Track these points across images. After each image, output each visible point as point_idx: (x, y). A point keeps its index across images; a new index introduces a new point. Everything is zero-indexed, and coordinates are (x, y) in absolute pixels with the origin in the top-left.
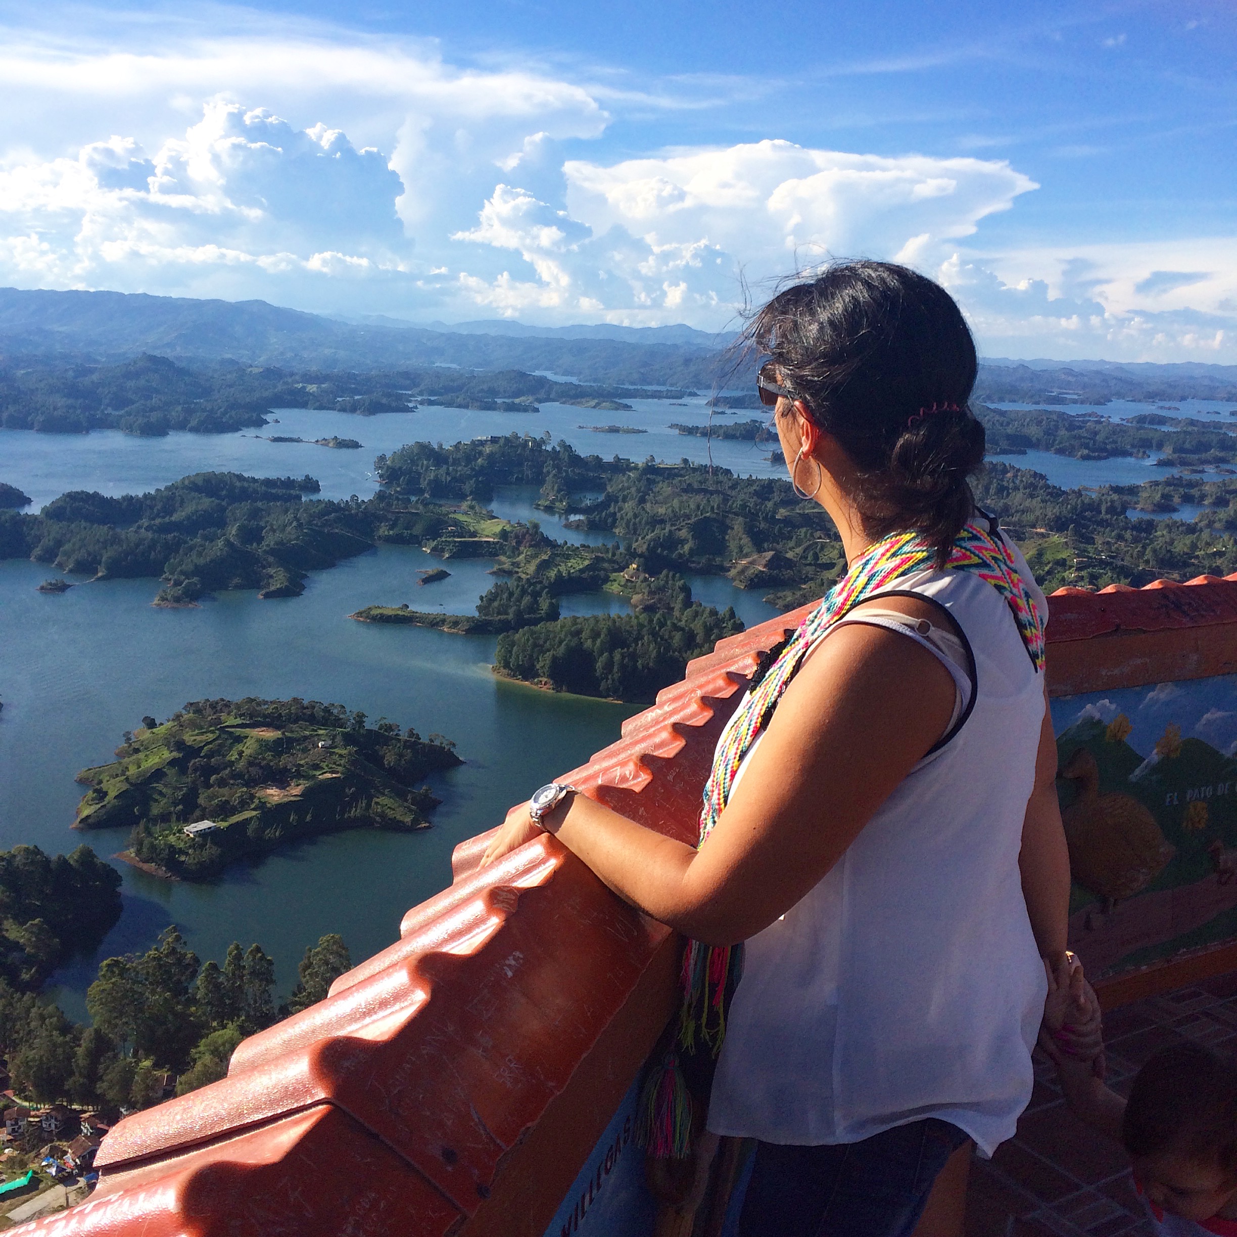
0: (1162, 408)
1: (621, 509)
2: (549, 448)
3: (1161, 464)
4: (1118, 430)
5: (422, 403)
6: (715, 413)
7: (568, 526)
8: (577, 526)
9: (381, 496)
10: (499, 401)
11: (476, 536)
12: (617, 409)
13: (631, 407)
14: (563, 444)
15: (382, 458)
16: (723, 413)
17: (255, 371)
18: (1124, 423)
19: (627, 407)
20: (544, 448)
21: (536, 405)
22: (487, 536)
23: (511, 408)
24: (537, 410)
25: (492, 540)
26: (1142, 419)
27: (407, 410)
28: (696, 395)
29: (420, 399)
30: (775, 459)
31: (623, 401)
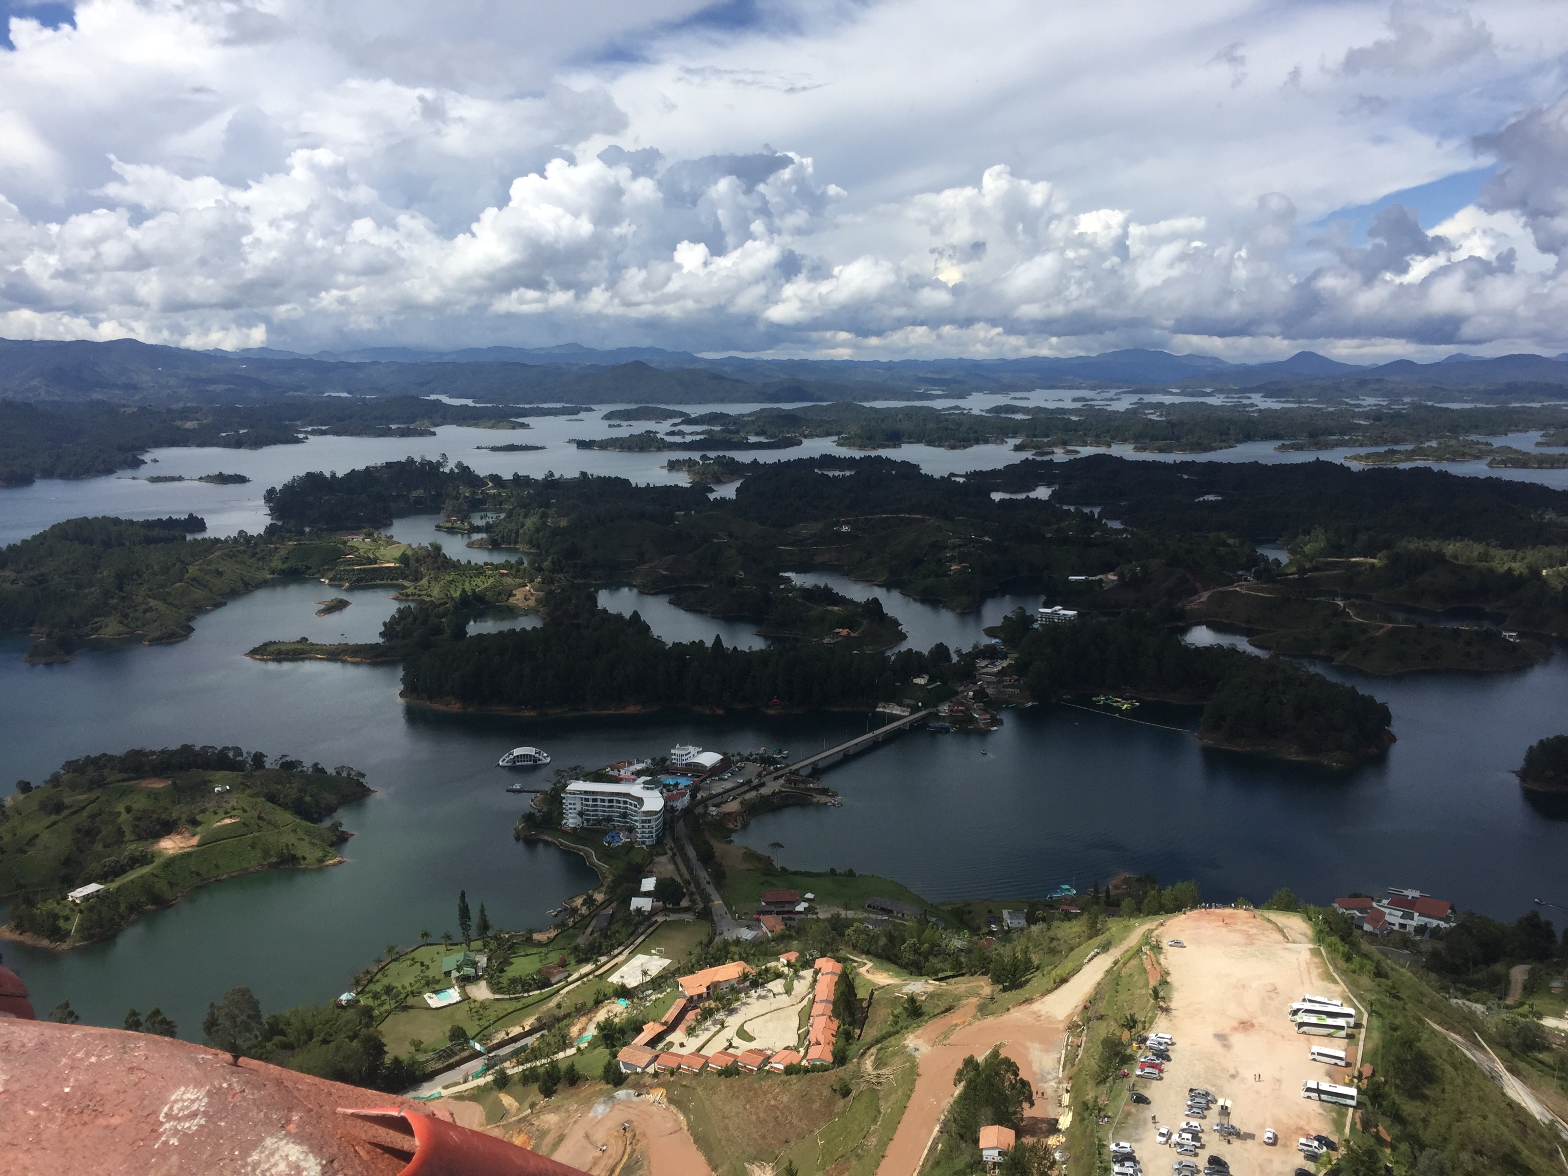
0: (1015, 398)
1: (523, 525)
2: (447, 470)
3: (1018, 448)
4: (979, 420)
5: (313, 433)
6: (610, 426)
7: (470, 545)
8: (481, 545)
9: (271, 530)
10: (393, 427)
11: (376, 563)
12: (513, 428)
13: (528, 425)
14: (460, 465)
15: (270, 492)
16: (619, 426)
17: (129, 410)
18: (984, 414)
19: (525, 426)
20: (441, 470)
21: (432, 430)
22: (389, 562)
23: (404, 433)
24: (434, 434)
25: (393, 565)
26: (997, 410)
27: (297, 441)
28: (591, 410)
29: (310, 429)
30: (673, 466)
31: (520, 420)
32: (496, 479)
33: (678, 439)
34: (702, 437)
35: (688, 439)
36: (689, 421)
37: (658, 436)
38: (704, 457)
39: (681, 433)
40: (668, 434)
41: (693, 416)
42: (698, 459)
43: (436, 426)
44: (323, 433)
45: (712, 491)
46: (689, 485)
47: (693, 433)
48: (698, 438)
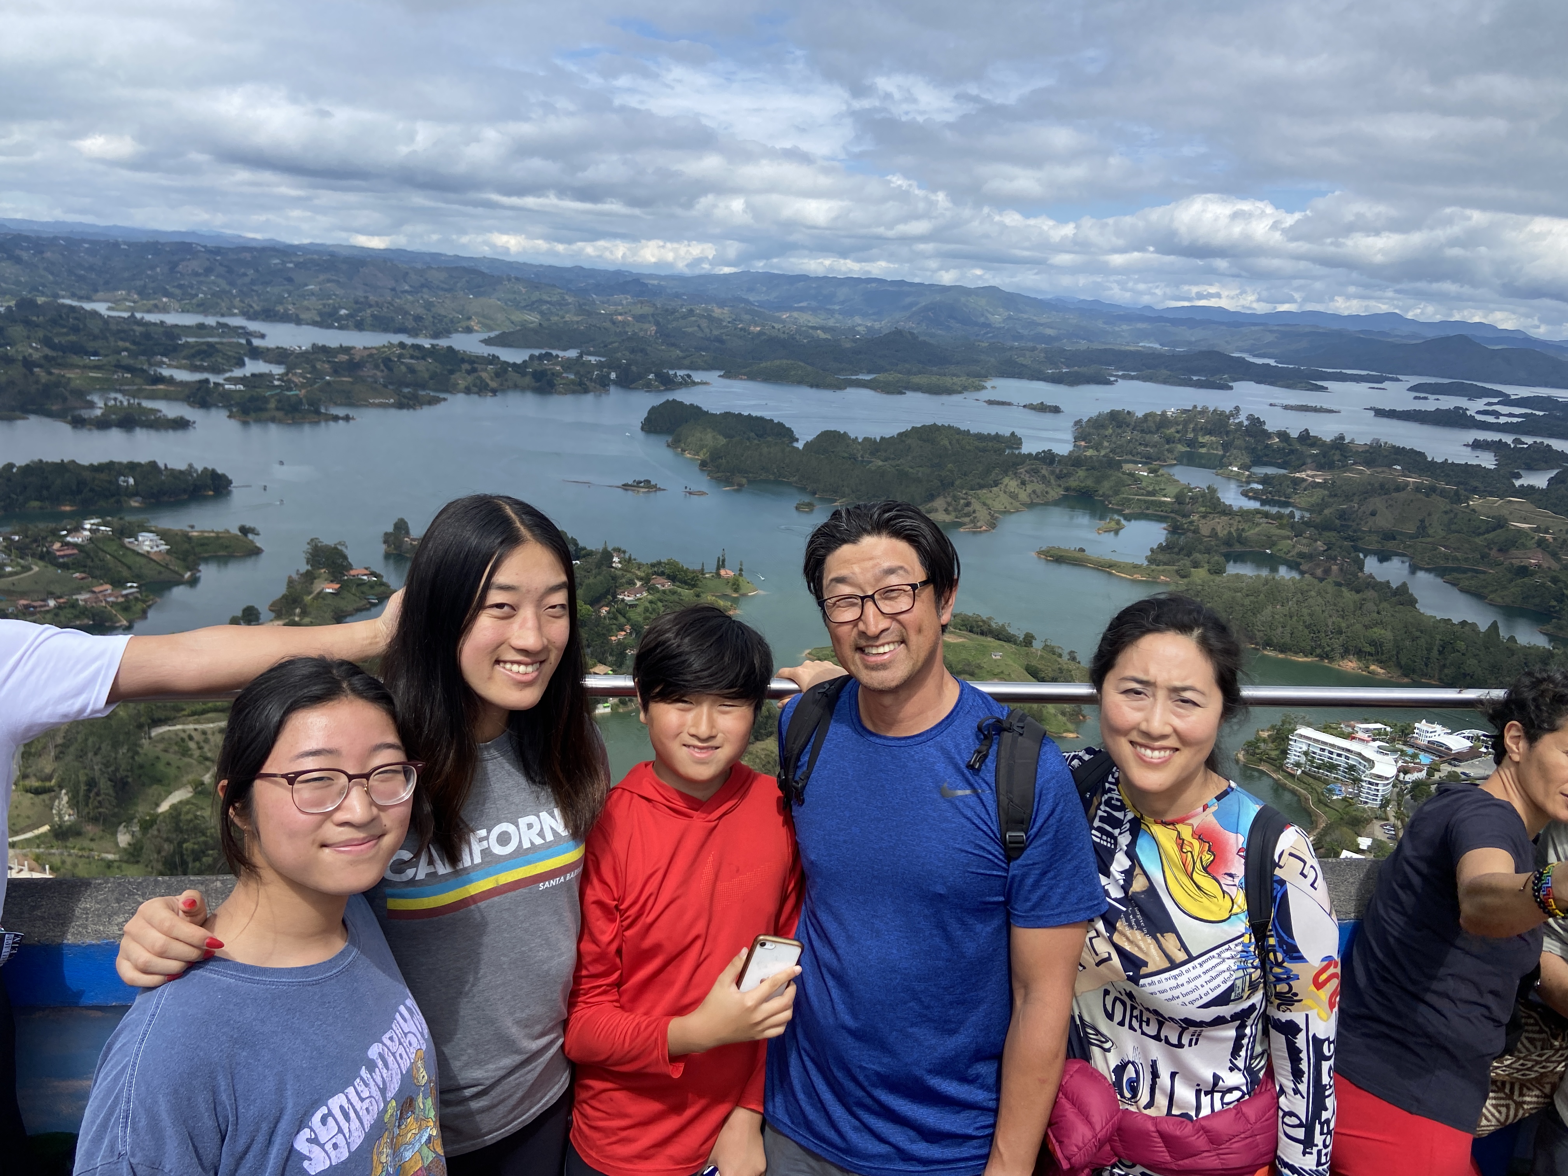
2: (1237, 421)
5: (1124, 377)
6: (1416, 398)
7: (1242, 492)
9: (1072, 453)
10: (1195, 378)
11: (1154, 495)
12: (1311, 390)
13: (1326, 389)
14: (1251, 417)
15: (1078, 423)
16: (1426, 398)
19: (1323, 389)
20: (1231, 420)
21: (1230, 384)
22: (1166, 497)
23: (1206, 385)
24: (1231, 388)
25: (1169, 500)
27: (1109, 383)
28: (1398, 380)
29: (1120, 373)
30: (1477, 445)
31: (1319, 383)
32: (1283, 436)
33: (1491, 419)
34: (1520, 420)
35: (1502, 420)
36: (1507, 401)
37: (1468, 413)
38: (1517, 441)
39: (1497, 414)
40: (1478, 412)
41: (1513, 397)
42: (1509, 441)
43: (1235, 381)
44: (1132, 378)
45: (1519, 476)
46: (1493, 467)
47: (1508, 414)
48: (1515, 420)
